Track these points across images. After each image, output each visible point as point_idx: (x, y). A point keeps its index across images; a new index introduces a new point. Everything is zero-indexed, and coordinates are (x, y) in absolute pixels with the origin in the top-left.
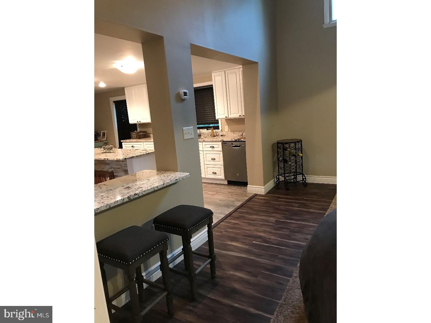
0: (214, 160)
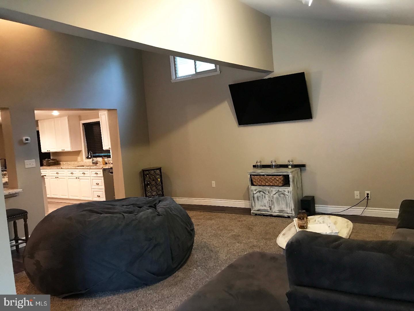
0: (98, 185)
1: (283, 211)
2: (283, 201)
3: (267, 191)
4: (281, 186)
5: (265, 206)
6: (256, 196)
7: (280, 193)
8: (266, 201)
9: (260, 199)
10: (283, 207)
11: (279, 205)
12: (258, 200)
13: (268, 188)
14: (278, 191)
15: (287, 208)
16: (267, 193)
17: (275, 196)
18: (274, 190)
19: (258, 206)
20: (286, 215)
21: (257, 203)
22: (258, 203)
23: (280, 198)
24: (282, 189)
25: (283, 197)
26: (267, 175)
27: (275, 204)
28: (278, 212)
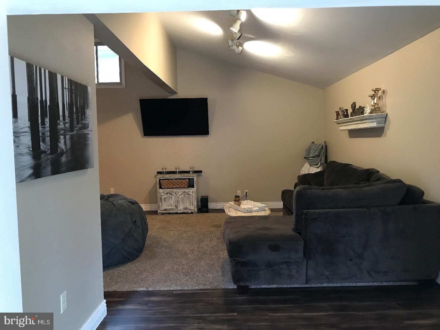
1: (187, 208)
2: (187, 201)
3: (174, 193)
4: (187, 188)
5: (171, 206)
6: (163, 197)
7: (186, 193)
8: (172, 201)
9: (167, 200)
10: (187, 205)
11: (184, 204)
12: (165, 201)
13: (175, 190)
14: (184, 192)
15: (190, 205)
16: (174, 194)
17: (181, 196)
18: (181, 191)
19: (164, 206)
20: (190, 211)
21: (163, 204)
22: (165, 203)
23: (185, 199)
24: (187, 190)
25: (188, 197)
26: (174, 179)
27: (181, 203)
28: (183, 209)
